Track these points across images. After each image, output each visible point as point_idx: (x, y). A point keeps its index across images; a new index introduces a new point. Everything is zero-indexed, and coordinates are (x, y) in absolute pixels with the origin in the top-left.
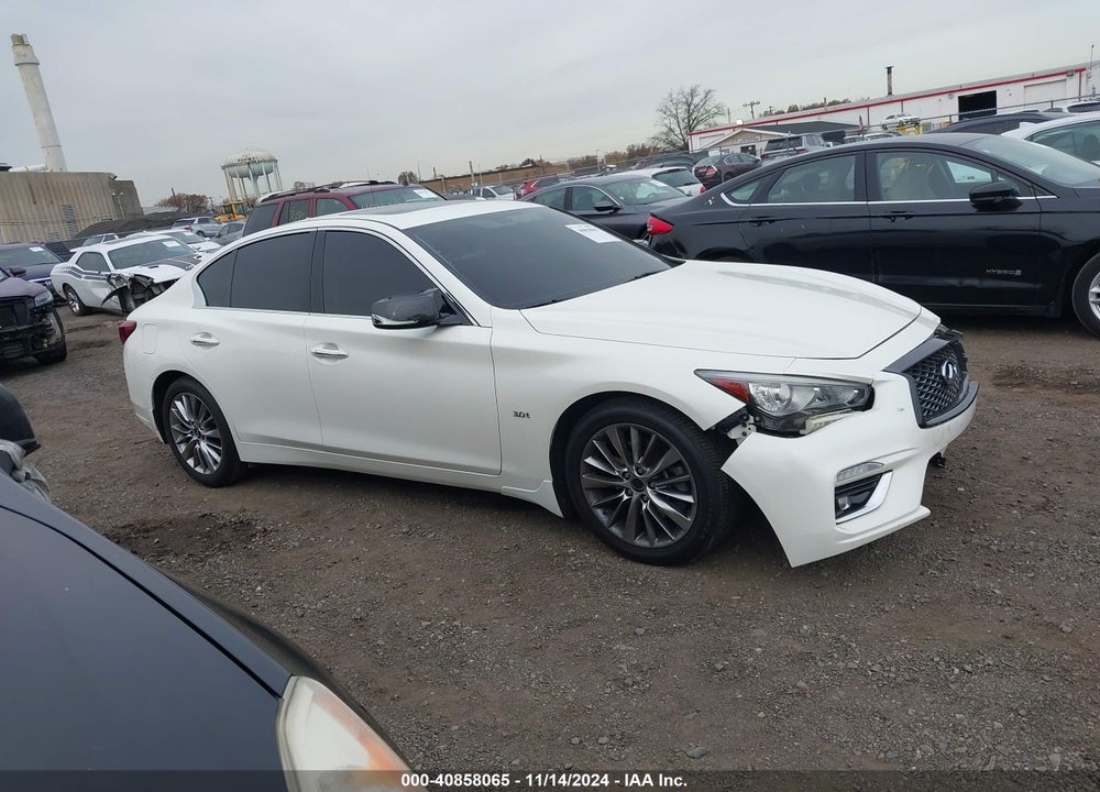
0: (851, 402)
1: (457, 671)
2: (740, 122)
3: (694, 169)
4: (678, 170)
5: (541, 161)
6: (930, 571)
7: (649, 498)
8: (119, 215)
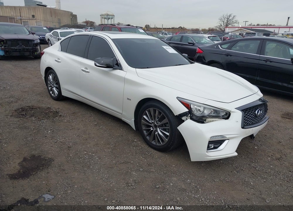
0: (223, 116)
1: (86, 169)
2: (241, 26)
3: (223, 37)
4: (216, 36)
5: (184, 28)
6: (235, 171)
7: (158, 131)
8: (72, 23)
